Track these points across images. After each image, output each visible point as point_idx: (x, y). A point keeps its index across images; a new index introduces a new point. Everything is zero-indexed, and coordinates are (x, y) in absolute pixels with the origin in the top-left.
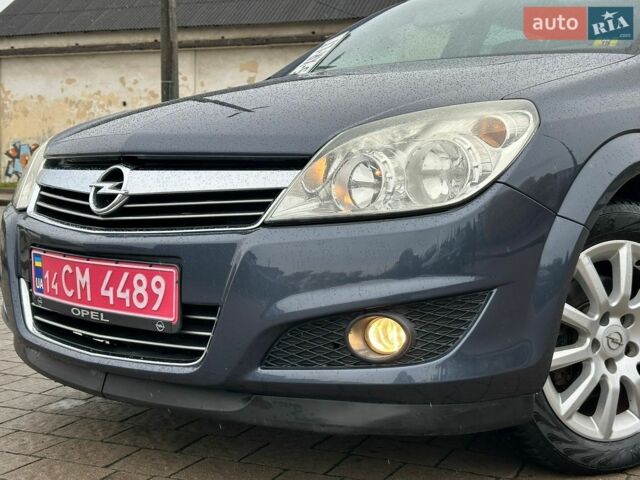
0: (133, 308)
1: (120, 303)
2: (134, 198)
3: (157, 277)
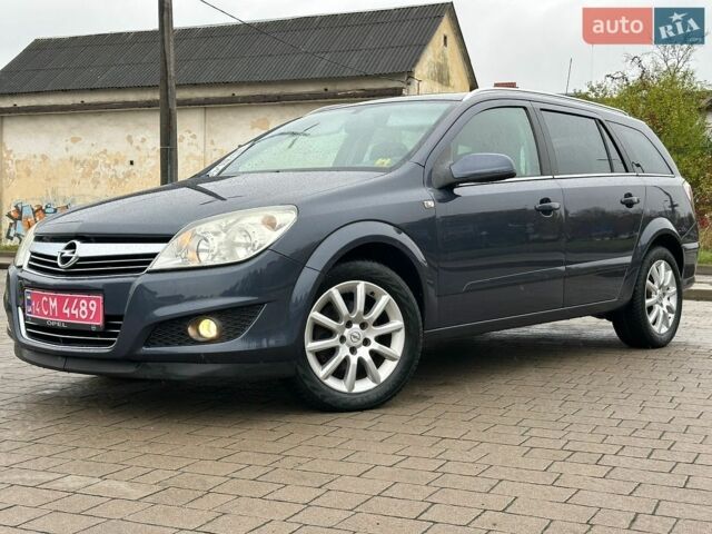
0: (80, 319)
1: (73, 316)
2: (82, 259)
3: (93, 302)
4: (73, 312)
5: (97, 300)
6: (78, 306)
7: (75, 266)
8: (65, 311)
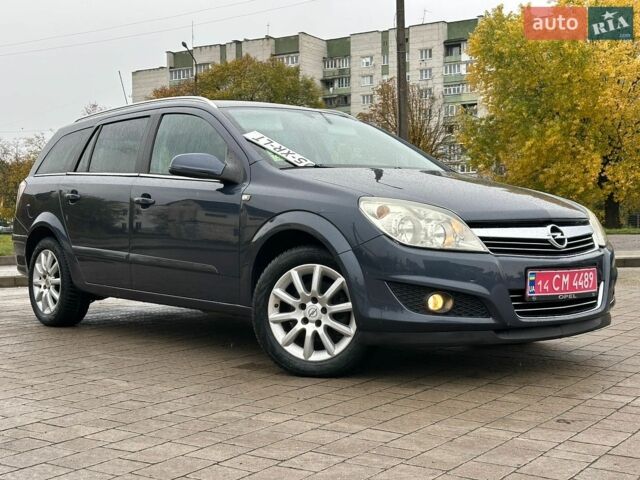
0: (584, 288)
3: (591, 273)
4: (581, 284)
5: (593, 271)
6: (583, 279)
7: (568, 246)
8: (574, 284)
